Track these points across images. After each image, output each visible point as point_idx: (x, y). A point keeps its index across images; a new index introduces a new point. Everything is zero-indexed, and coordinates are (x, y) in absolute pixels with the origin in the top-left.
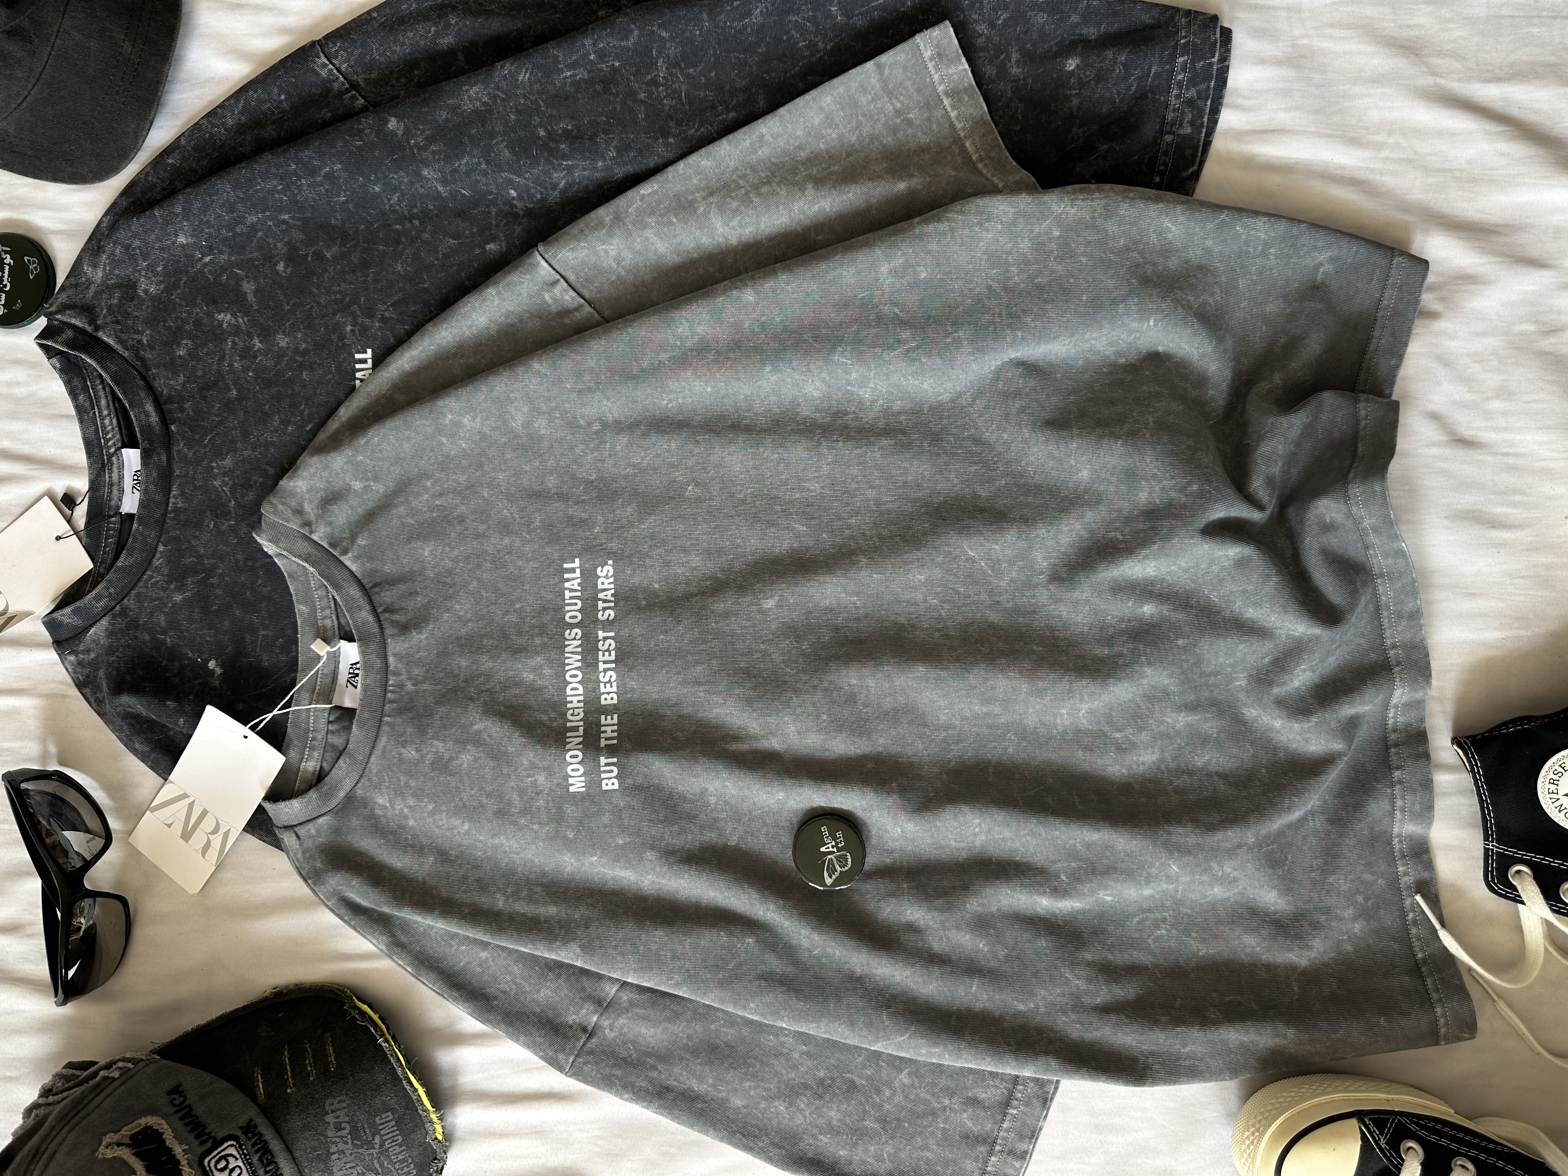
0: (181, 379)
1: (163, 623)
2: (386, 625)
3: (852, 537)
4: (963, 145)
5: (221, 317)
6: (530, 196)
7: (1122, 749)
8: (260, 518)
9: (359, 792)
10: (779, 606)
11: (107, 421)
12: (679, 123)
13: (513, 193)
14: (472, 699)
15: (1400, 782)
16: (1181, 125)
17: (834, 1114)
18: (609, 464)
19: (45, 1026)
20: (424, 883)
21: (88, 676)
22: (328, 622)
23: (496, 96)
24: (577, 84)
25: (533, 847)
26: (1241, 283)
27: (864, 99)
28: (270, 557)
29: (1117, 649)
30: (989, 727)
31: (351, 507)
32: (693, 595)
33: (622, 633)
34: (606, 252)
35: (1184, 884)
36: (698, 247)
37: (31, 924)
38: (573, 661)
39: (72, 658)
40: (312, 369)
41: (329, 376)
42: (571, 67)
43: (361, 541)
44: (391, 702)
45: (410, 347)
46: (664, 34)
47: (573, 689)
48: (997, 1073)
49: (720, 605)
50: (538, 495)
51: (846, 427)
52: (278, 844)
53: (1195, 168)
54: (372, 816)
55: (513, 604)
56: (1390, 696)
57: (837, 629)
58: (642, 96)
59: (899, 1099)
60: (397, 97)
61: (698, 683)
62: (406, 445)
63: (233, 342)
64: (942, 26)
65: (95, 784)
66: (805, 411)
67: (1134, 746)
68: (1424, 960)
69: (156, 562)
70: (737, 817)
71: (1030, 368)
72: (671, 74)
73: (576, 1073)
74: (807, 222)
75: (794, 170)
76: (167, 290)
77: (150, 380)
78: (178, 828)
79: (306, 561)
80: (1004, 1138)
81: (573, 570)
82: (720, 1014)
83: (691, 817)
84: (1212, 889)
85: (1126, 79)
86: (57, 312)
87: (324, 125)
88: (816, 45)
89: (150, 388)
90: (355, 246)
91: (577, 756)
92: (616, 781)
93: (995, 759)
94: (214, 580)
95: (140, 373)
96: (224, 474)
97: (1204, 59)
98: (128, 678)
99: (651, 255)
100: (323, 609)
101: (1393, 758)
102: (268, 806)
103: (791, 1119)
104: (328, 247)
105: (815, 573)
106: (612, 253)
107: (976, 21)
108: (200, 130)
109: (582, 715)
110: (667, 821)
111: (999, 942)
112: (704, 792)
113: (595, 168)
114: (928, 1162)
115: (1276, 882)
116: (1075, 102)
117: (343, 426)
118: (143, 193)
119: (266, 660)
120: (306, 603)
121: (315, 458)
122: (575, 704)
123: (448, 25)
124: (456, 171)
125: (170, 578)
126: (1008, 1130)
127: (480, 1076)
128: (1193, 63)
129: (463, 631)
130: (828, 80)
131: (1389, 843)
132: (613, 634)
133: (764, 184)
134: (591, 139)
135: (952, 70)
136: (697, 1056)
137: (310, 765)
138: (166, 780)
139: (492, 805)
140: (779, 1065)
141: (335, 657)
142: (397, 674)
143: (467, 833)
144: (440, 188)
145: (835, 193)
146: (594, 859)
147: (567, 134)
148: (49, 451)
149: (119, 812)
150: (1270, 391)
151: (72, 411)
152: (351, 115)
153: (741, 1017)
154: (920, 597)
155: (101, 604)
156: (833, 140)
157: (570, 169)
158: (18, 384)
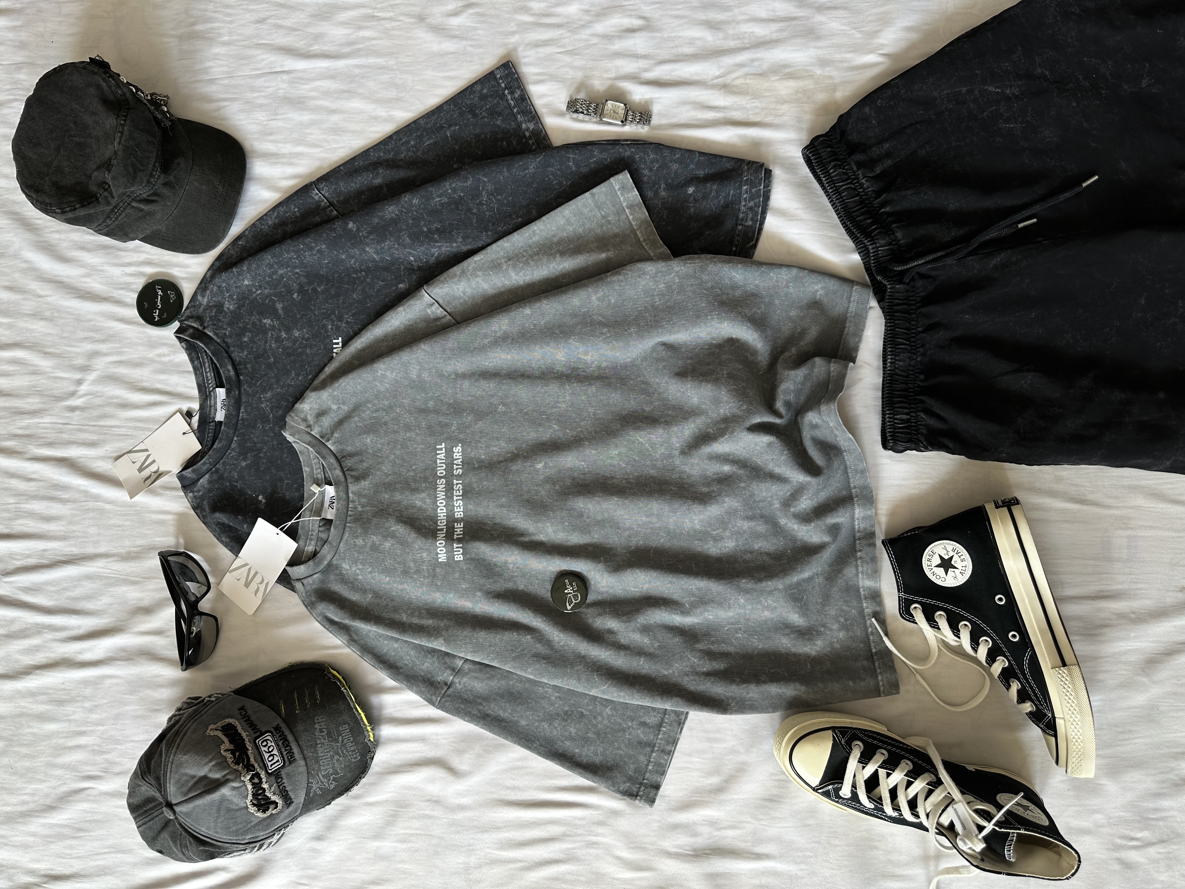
0: (246, 353)
1: (236, 477)
2: (348, 477)
3: (582, 431)
4: (636, 233)
5: (265, 321)
6: (421, 260)
7: (717, 539)
8: (285, 425)
9: (334, 562)
10: (545, 467)
11: (209, 374)
12: (494, 224)
13: (412, 259)
14: (390, 515)
15: (861, 558)
16: (746, 220)
17: (573, 730)
18: (459, 395)
19: (174, 683)
20: (367, 608)
21: (198, 504)
22: (319, 476)
23: (402, 211)
24: (442, 205)
25: (421, 590)
26: (777, 302)
27: (585, 211)
28: (290, 443)
29: (712, 489)
30: (651, 528)
31: (331, 418)
32: (501, 462)
33: (466, 481)
34: (458, 289)
35: (749, 609)
36: (504, 286)
37: (169, 630)
38: (441, 495)
39: (191, 494)
40: (311, 347)
41: (320, 351)
42: (439, 196)
43: (336, 435)
44: (350, 516)
45: (360, 337)
46: (485, 179)
47: (441, 510)
48: (656, 708)
49: (515, 467)
50: (424, 411)
51: (578, 375)
52: (293, 589)
53: (754, 242)
54: (341, 574)
55: (411, 467)
56: (854, 513)
57: (574, 479)
58: (475, 211)
59: (606, 722)
60: (353, 211)
61: (502, 506)
62: (358, 387)
63: (272, 334)
64: (623, 173)
65: (202, 559)
66: (558, 368)
67: (722, 538)
68: (876, 653)
69: (233, 446)
70: (524, 575)
71: (669, 347)
72: (490, 199)
73: (441, 706)
74: (557, 273)
75: (550, 248)
76: (239, 308)
77: (230, 353)
78: (243, 581)
79: (308, 444)
80: (659, 744)
81: (441, 449)
82: (514, 676)
83: (500, 575)
84: (763, 613)
85: (717, 198)
86: (185, 320)
87: (317, 225)
88: (562, 182)
89: (230, 357)
90: (333, 285)
91: (442, 543)
92: (461, 556)
93: (654, 546)
94: (262, 455)
95: (225, 350)
96: (267, 401)
97: (756, 187)
98: (219, 504)
99: (480, 290)
100: (317, 469)
101: (858, 547)
102: (288, 569)
103: (551, 732)
104: (319, 286)
105: (563, 450)
106: (461, 289)
107: (643, 168)
108: (255, 227)
109: (445, 523)
110: (487, 577)
111: (655, 639)
112: (506, 562)
113: (453, 247)
114: (620, 756)
115: (797, 610)
116: (692, 210)
117: (327, 377)
118: (227, 259)
119: (288, 495)
120: (308, 466)
121: (313, 393)
122: (442, 518)
123: (378, 174)
124: (382, 248)
125: (240, 454)
126: (661, 739)
127: (393, 710)
128: (750, 189)
129: (387, 480)
130: (567, 202)
131: (858, 590)
132: (461, 482)
133: (536, 254)
134: (450, 232)
135: (630, 195)
136: (503, 698)
137: (310, 548)
138: (237, 556)
139: (400, 568)
140: (544, 703)
141: (323, 493)
142: (353, 501)
143: (388, 583)
144: (375, 256)
145: (570, 259)
146: (451, 595)
147: (438, 230)
148: (180, 389)
149: (213, 572)
150: (790, 357)
151: (191, 369)
152: (330, 220)
153: (525, 677)
154: (616, 462)
155: (205, 468)
156: (570, 231)
157: (439, 247)
158: (164, 355)
